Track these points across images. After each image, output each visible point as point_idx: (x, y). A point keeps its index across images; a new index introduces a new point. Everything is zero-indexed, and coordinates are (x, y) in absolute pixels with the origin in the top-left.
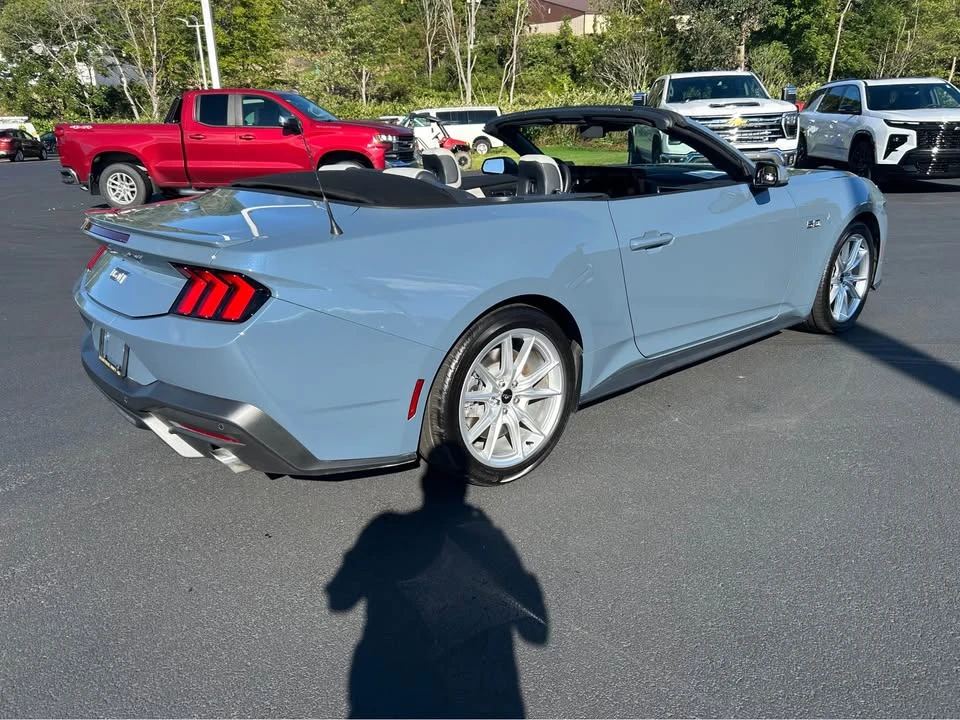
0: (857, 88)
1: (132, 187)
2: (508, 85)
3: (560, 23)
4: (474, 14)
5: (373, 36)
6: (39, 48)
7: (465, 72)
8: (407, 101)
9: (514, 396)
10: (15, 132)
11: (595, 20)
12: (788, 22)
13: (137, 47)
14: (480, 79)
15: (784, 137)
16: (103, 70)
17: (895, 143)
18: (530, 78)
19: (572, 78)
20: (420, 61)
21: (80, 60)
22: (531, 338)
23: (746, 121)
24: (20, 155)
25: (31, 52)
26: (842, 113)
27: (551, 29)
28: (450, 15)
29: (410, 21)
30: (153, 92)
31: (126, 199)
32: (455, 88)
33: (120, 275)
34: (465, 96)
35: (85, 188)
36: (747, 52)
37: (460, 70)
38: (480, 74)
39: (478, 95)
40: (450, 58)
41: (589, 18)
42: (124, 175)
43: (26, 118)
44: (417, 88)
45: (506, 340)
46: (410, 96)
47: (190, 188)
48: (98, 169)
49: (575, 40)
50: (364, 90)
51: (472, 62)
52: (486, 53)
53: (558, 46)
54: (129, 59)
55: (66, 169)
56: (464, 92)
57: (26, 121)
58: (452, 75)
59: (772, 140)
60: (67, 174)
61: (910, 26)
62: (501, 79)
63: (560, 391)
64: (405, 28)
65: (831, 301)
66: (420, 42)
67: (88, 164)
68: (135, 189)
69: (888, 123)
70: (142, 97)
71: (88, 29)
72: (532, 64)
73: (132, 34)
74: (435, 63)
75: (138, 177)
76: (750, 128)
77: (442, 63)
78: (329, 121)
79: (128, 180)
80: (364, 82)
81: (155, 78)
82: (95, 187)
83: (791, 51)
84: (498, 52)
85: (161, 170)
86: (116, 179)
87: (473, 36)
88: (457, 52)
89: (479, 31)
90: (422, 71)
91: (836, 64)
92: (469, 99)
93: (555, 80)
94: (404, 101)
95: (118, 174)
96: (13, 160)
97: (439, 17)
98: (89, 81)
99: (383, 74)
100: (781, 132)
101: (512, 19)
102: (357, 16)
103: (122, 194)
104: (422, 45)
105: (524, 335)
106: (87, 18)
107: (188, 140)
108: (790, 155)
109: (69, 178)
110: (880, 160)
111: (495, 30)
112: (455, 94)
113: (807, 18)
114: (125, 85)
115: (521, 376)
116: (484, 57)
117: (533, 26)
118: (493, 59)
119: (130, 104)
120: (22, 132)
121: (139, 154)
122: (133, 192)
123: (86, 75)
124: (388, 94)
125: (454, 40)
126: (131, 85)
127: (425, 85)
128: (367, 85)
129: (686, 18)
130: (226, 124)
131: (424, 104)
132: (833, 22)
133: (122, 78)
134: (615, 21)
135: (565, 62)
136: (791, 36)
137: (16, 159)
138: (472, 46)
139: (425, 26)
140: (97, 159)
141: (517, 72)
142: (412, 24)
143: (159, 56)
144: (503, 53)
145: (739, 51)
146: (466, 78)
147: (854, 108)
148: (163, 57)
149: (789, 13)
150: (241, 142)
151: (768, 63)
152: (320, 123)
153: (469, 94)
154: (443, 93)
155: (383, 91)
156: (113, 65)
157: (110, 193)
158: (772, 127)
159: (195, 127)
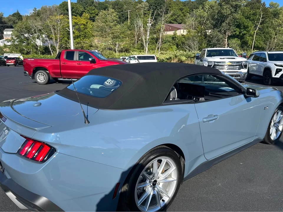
0: (265, 54)
1: (44, 77)
2: (158, 48)
3: (174, 32)
4: (149, 28)
5: (120, 34)
6: (26, 35)
7: (146, 45)
8: (129, 52)
9: (157, 182)
10: (17, 58)
11: (183, 31)
12: (240, 33)
13: (54, 36)
14: (150, 47)
15: (243, 68)
16: (44, 41)
17: (278, 71)
18: (164, 46)
19: (177, 47)
20: (133, 41)
21: (37, 39)
22: (165, 160)
23: (231, 63)
24: (18, 64)
25: (24, 36)
26: (260, 61)
27: (171, 33)
28: (142, 29)
29: (131, 30)
30: (57, 48)
31: (42, 81)
32: (143, 49)
33: (7, 130)
34: (146, 51)
35: (30, 77)
36: (228, 40)
37: (145, 44)
38: (150, 45)
39: (149, 51)
40: (142, 41)
41: (182, 30)
42: (42, 74)
43: (21, 54)
44: (132, 49)
45: (155, 161)
46: (130, 51)
47: (61, 78)
48: (34, 72)
49: (178, 36)
50: (117, 49)
51: (148, 42)
52: (152, 39)
53: (173, 38)
54: (51, 39)
55: (25, 72)
56: (146, 50)
57: (20, 55)
58: (142, 45)
59: (239, 69)
60: (25, 73)
61: (276, 35)
62: (156, 47)
63: (176, 179)
64: (129, 32)
65: (270, 134)
66: (134, 36)
67: (32, 70)
68: (45, 78)
69: (276, 65)
70: (54, 49)
71: (40, 30)
72: (165, 43)
73: (53, 32)
74: (137, 42)
75: (46, 74)
76: (232, 65)
77: (140, 41)
78: (104, 60)
79: (43, 75)
80: (117, 47)
81: (58, 44)
82: (33, 77)
83: (241, 41)
84: (156, 39)
85: (53, 73)
86: (40, 75)
87: (149, 34)
88: (144, 39)
89: (150, 33)
90: (134, 44)
91: (254, 45)
92: (147, 52)
93: (172, 47)
94: (128, 52)
95: (40, 73)
96: (15, 66)
97: (139, 29)
98: (40, 44)
99: (122, 44)
100: (242, 67)
101: (160, 30)
102: (116, 28)
103: (41, 79)
104: (134, 37)
105: (162, 159)
106: (40, 28)
107: (62, 64)
108: (245, 74)
109: (26, 74)
110: (273, 76)
111: (155, 33)
112: (143, 51)
113: (245, 32)
114: (50, 46)
115: (161, 174)
116: (151, 40)
117: (166, 32)
118: (154, 41)
119: (50, 51)
120: (19, 58)
121: (47, 68)
122: (44, 79)
123: (39, 43)
124: (124, 50)
125: (143, 36)
126: (51, 46)
127: (134, 48)
128: (118, 47)
129: (210, 31)
130: (73, 60)
131: (134, 53)
132: (253, 33)
133: (49, 44)
134: (189, 32)
135: (175, 42)
136: (241, 37)
137: (16, 66)
138: (148, 37)
139: (135, 32)
140: (34, 69)
141: (161, 45)
142: (132, 31)
143: (60, 38)
144: (157, 40)
145: (225, 41)
146: (146, 46)
147: (264, 60)
148: (61, 38)
149: (240, 30)
150: (77, 65)
151: (234, 44)
152: (101, 60)
153: (147, 51)
154: (139, 50)
155: (122, 49)
156: (47, 40)
157: (38, 79)
158: (239, 65)
159: (64, 60)
